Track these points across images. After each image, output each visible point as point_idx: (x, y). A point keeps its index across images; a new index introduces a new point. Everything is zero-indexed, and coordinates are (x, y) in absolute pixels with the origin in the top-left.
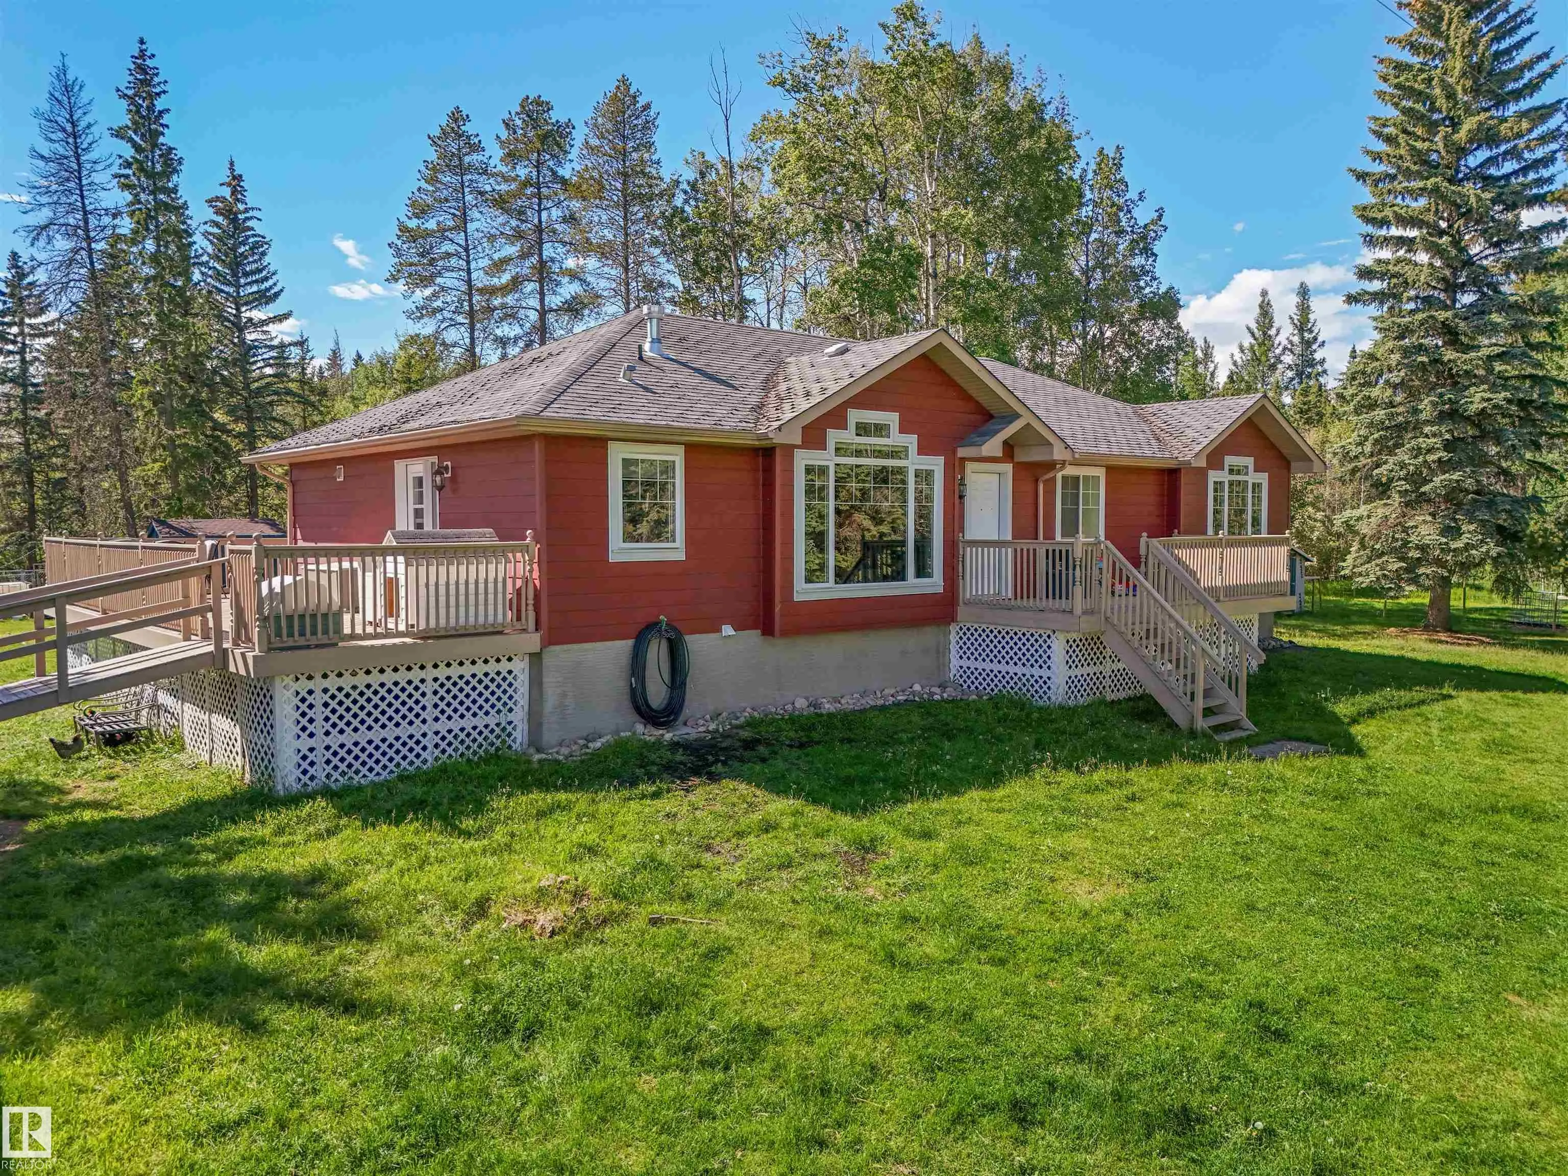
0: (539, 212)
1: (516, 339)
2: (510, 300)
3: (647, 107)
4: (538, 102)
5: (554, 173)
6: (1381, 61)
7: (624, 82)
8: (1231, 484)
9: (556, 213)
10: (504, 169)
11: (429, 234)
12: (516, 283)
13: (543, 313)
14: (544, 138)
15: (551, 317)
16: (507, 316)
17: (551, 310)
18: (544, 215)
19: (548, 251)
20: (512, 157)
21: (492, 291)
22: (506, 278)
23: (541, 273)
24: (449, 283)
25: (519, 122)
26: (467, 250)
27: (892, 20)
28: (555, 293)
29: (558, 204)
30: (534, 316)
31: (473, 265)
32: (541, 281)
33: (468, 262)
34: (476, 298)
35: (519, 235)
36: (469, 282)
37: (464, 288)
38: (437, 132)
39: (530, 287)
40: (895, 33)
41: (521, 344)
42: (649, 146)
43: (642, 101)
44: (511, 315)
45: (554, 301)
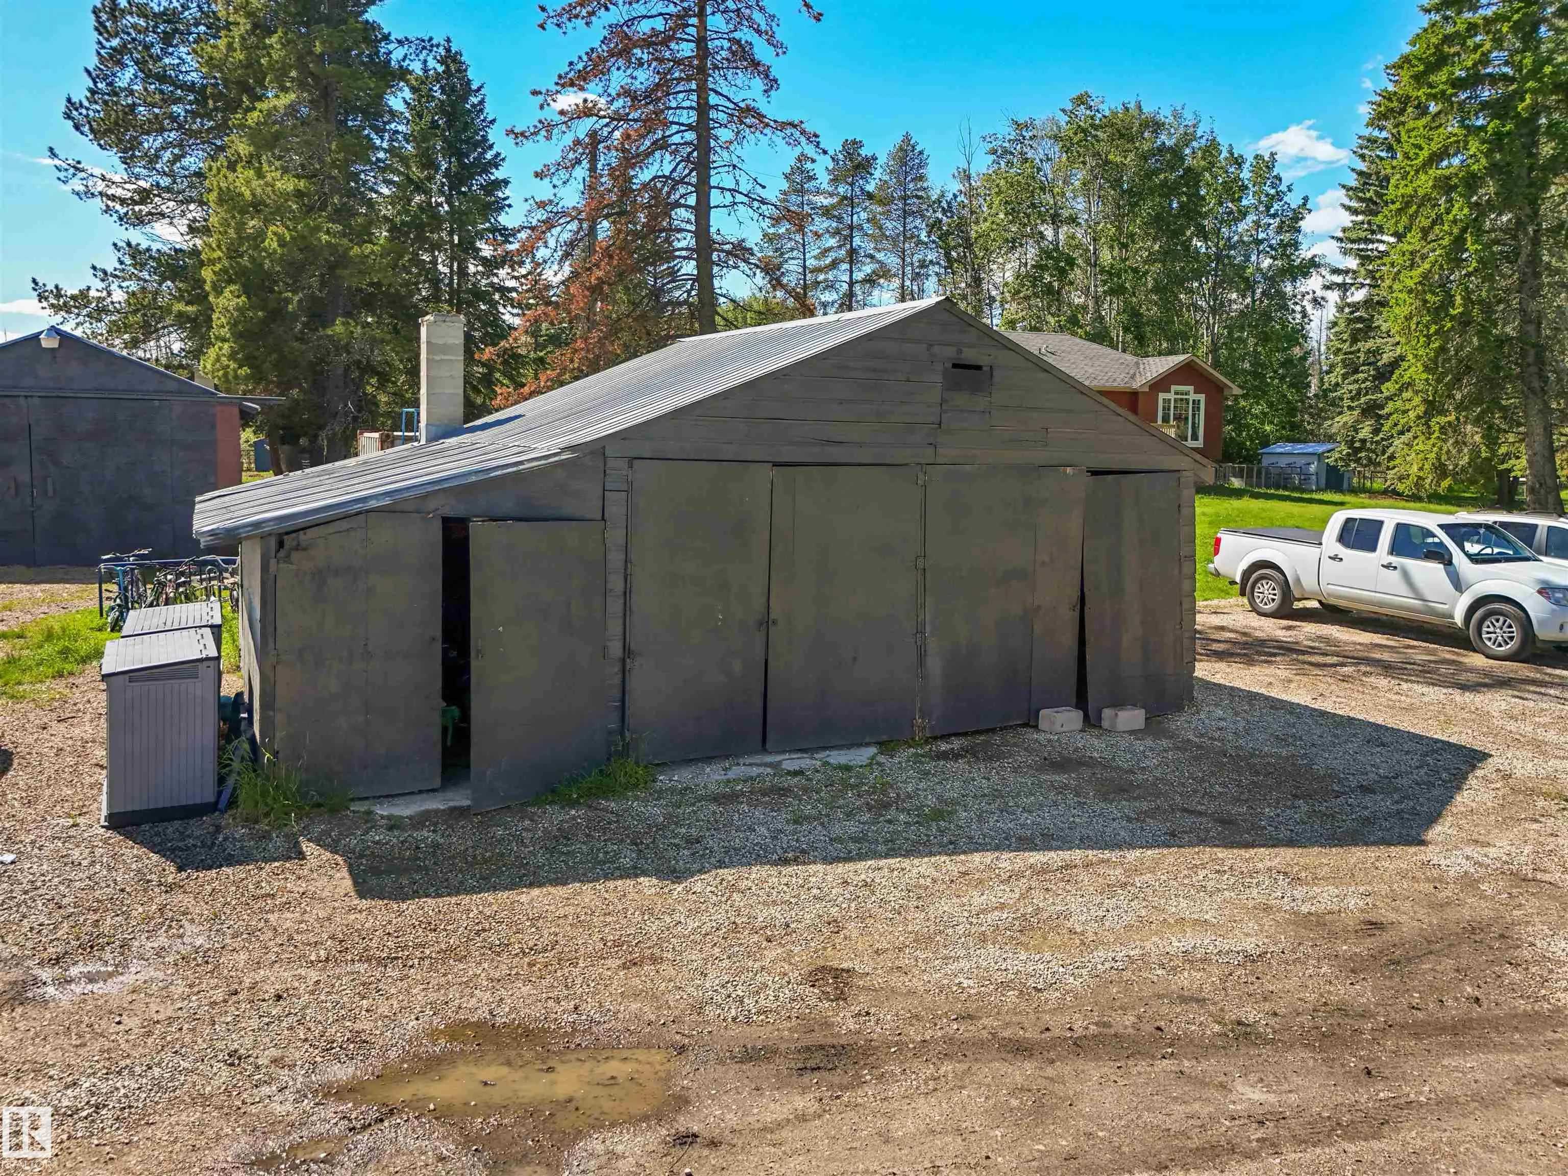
0: (852, 215)
1: (833, 302)
2: (830, 276)
3: (921, 153)
4: (854, 142)
5: (862, 189)
6: (1360, 137)
7: (907, 138)
8: (1175, 400)
9: (863, 215)
10: (830, 189)
11: (780, 236)
12: (834, 264)
13: (851, 284)
14: (857, 167)
15: (857, 288)
16: (827, 286)
17: (857, 282)
18: (855, 217)
19: (857, 241)
20: (835, 181)
21: (819, 270)
22: (828, 261)
23: (851, 257)
24: (791, 268)
25: (841, 157)
26: (804, 245)
27: (1069, 106)
28: (860, 270)
29: (864, 209)
30: (845, 286)
31: (808, 255)
32: (851, 263)
33: (804, 254)
34: (809, 276)
35: (837, 232)
36: (804, 267)
37: (801, 270)
38: (788, 171)
39: (845, 266)
40: (1071, 114)
41: (836, 305)
42: (921, 178)
43: (918, 148)
44: (830, 286)
45: (859, 276)
